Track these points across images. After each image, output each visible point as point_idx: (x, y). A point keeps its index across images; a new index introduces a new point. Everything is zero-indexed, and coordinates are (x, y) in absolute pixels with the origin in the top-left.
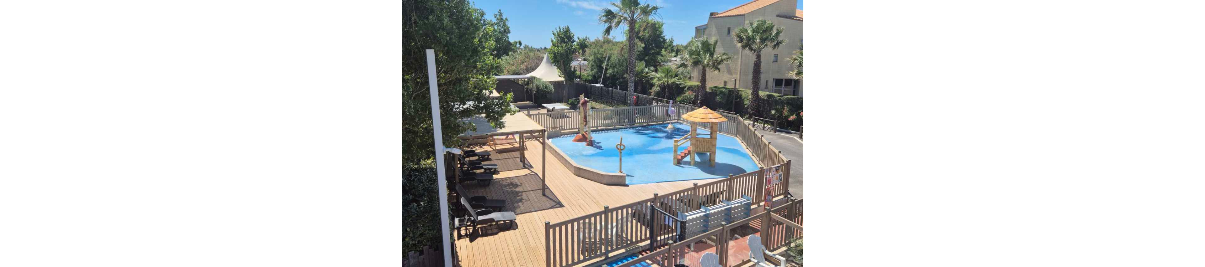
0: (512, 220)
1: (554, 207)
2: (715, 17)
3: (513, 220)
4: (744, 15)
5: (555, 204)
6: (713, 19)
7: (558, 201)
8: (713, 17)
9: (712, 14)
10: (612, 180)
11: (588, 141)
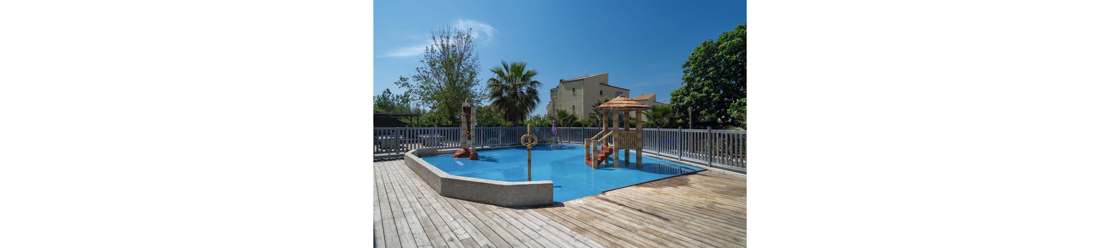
4: (583, 79)
10: (525, 196)
11: (472, 155)
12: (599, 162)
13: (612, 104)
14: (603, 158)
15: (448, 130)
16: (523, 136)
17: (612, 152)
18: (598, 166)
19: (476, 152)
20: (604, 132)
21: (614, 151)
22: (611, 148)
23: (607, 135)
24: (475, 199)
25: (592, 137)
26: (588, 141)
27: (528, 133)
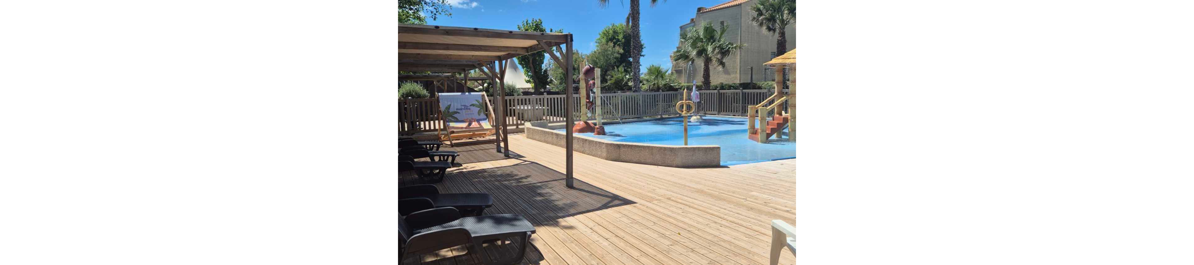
0: (525, 233)
1: (611, 204)
2: (705, 12)
3: (529, 233)
4: (740, 5)
5: (609, 199)
6: (701, 14)
7: (612, 196)
8: (701, 12)
9: (699, 10)
10: (694, 158)
11: (598, 128)
12: (769, 135)
13: (789, 58)
14: (773, 131)
15: (561, 98)
16: (678, 103)
17: (788, 122)
18: (767, 140)
19: (603, 126)
20: (776, 96)
21: (789, 121)
22: (786, 117)
23: (780, 100)
24: (643, 161)
25: (760, 103)
26: (753, 109)
27: (684, 99)
